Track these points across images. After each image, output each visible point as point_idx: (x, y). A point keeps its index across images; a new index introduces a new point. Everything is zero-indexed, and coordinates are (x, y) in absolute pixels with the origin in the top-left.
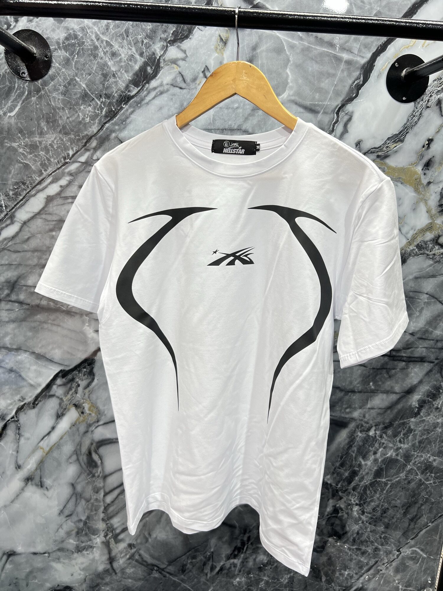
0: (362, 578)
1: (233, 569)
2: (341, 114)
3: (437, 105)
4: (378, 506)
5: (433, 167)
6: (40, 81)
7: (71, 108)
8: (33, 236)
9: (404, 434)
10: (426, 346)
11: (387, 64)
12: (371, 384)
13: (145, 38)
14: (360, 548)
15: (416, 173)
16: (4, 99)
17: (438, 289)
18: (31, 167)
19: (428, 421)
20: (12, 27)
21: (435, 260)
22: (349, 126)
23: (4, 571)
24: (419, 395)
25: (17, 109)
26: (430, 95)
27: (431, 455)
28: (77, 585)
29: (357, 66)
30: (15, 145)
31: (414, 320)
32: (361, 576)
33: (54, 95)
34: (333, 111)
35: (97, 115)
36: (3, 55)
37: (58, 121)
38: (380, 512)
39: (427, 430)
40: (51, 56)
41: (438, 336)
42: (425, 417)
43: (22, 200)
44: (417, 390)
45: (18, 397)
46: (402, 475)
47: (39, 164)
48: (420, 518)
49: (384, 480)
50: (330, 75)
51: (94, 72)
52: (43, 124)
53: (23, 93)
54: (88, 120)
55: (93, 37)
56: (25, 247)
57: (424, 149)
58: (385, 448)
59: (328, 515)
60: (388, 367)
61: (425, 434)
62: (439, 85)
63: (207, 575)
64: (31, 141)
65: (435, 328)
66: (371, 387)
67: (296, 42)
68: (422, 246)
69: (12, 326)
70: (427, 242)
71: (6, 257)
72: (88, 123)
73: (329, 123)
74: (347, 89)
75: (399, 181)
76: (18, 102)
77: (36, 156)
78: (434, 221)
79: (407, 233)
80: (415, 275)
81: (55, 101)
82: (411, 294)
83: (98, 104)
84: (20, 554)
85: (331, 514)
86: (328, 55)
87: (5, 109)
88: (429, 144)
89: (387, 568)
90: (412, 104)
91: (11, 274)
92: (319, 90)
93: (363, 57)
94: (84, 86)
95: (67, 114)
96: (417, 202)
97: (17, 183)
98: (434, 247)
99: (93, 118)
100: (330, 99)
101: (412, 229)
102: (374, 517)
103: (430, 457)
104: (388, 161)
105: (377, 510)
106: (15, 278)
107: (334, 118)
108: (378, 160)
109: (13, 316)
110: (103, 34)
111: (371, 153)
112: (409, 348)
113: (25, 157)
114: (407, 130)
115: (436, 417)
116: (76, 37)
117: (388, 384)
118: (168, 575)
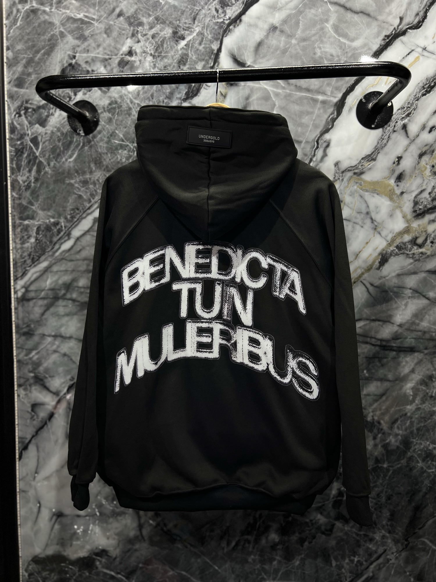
0: (372, 566)
1: (247, 545)
2: (320, 142)
3: (403, 129)
4: (382, 492)
5: (404, 179)
6: (91, 135)
7: (112, 153)
8: (83, 248)
9: (401, 421)
10: (414, 337)
11: (356, 100)
12: (365, 371)
13: (165, 99)
14: (368, 534)
15: (389, 185)
16: (66, 149)
17: (420, 285)
18: (83, 197)
19: (424, 409)
20: (72, 99)
21: (415, 259)
22: (328, 151)
23: (54, 531)
24: (413, 383)
25: (75, 156)
26: (395, 122)
27: (430, 442)
28: (112, 549)
29: (331, 104)
30: (73, 181)
31: (401, 313)
32: (371, 564)
33: (101, 144)
34: (313, 140)
35: (130, 156)
36: (66, 119)
37: (103, 162)
38: (384, 498)
39: (424, 418)
40: (99, 117)
41: (425, 328)
42: (421, 404)
43: (76, 221)
44: (410, 378)
45: (69, 377)
46: (404, 462)
47: (89, 194)
48: (425, 507)
49: (385, 466)
50: (308, 113)
51: (128, 125)
52: (92, 165)
53: (79, 144)
54: (124, 160)
55: (128, 101)
56: (78, 257)
57: (394, 165)
58: (384, 433)
59: (333, 498)
60: (380, 356)
61: (422, 422)
62: (403, 113)
63: (223, 549)
64: (84, 178)
65: (422, 320)
66: (365, 374)
67: (280, 91)
68: (401, 246)
69: (66, 319)
70: (406, 243)
71: (64, 265)
72: (124, 162)
73: (311, 150)
74: (324, 122)
75: (375, 192)
76: (76, 151)
77: (87, 189)
78: (411, 225)
79: (386, 236)
80: (397, 272)
81: (101, 148)
82: (395, 289)
83: (131, 148)
84: (66, 516)
85: (337, 497)
86: (306, 98)
87: (66, 157)
88: (399, 161)
89: (396, 558)
90: (380, 130)
91: (67, 278)
92: (301, 125)
93: (335, 97)
94: (121, 136)
95: (109, 157)
96: (393, 210)
97: (73, 210)
98: (413, 248)
99: (128, 159)
100: (310, 131)
101: (391, 232)
102: (379, 503)
103: (429, 445)
104: (363, 177)
105: (381, 496)
106: (69, 281)
107: (314, 145)
108: (355, 176)
109: (67, 310)
110: (135, 98)
111: (349, 171)
112: (398, 339)
113: (79, 189)
114: (378, 151)
115: (431, 405)
116: (116, 102)
117: (381, 372)
118: (189, 546)
